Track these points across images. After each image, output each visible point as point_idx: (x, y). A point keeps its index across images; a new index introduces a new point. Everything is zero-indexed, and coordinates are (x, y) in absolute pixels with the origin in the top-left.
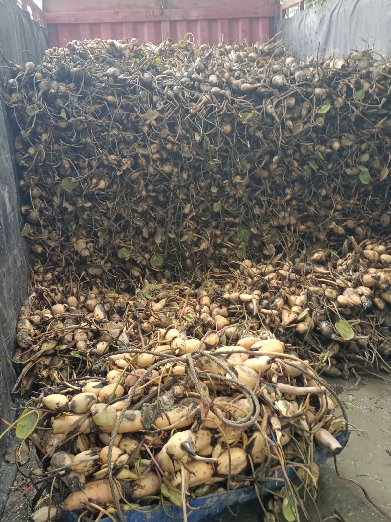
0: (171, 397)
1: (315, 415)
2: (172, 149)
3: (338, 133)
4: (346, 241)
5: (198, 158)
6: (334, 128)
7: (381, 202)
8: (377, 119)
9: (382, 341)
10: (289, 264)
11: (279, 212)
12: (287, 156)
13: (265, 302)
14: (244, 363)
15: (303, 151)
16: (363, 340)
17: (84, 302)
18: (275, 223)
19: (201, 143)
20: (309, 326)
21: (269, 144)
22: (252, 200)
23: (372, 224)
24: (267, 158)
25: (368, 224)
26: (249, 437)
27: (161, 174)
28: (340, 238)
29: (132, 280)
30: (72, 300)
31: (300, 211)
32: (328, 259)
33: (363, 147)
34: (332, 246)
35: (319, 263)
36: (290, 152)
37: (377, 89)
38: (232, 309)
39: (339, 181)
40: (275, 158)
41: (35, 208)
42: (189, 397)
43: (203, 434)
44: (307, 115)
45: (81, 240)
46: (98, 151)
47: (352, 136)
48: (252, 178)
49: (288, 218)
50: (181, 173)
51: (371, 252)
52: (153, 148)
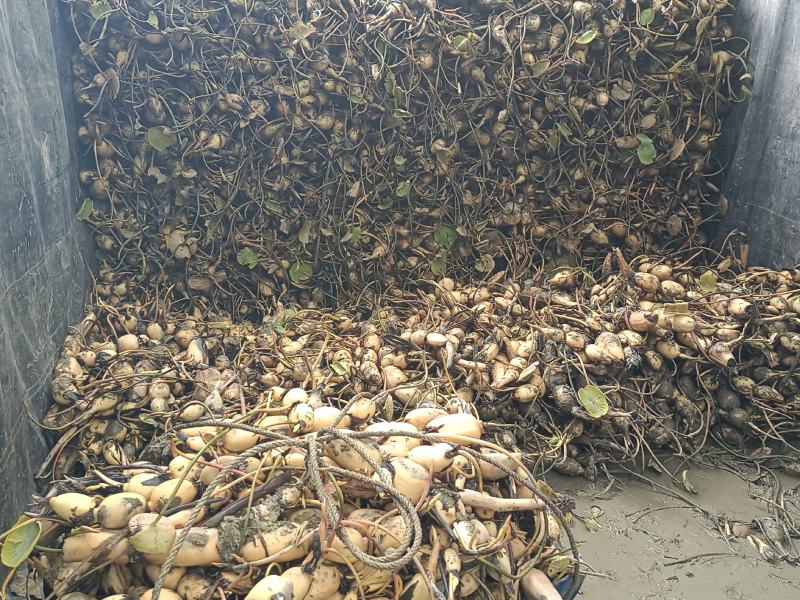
0: (274, 508)
1: (526, 546)
2: (334, 90)
3: (608, 79)
4: (610, 255)
5: (375, 108)
6: (601, 71)
7: (670, 196)
8: (672, 58)
9: (654, 421)
10: (513, 288)
11: (504, 204)
12: (523, 112)
13: (469, 348)
14: (409, 453)
15: (549, 105)
16: (622, 419)
17: (175, 332)
18: (497, 221)
19: (382, 82)
20: (536, 392)
21: (492, 90)
22: (461, 182)
23: (652, 231)
24: (488, 114)
25: (647, 230)
26: (405, 582)
27: (314, 131)
28: (601, 251)
29: (259, 302)
30: (155, 328)
31: (538, 204)
32: (579, 283)
33: (647, 103)
34: (586, 262)
35: (564, 288)
36: (527, 105)
37: (675, 9)
38: (413, 357)
39: (603, 158)
40: (502, 113)
41: (103, 176)
42: (307, 507)
43: (326, 574)
44: (558, 46)
45: (179, 232)
46: (212, 86)
47: (629, 85)
48: (464, 144)
49: (517, 212)
50: (348, 130)
51: (646, 276)
52: (303, 86)
